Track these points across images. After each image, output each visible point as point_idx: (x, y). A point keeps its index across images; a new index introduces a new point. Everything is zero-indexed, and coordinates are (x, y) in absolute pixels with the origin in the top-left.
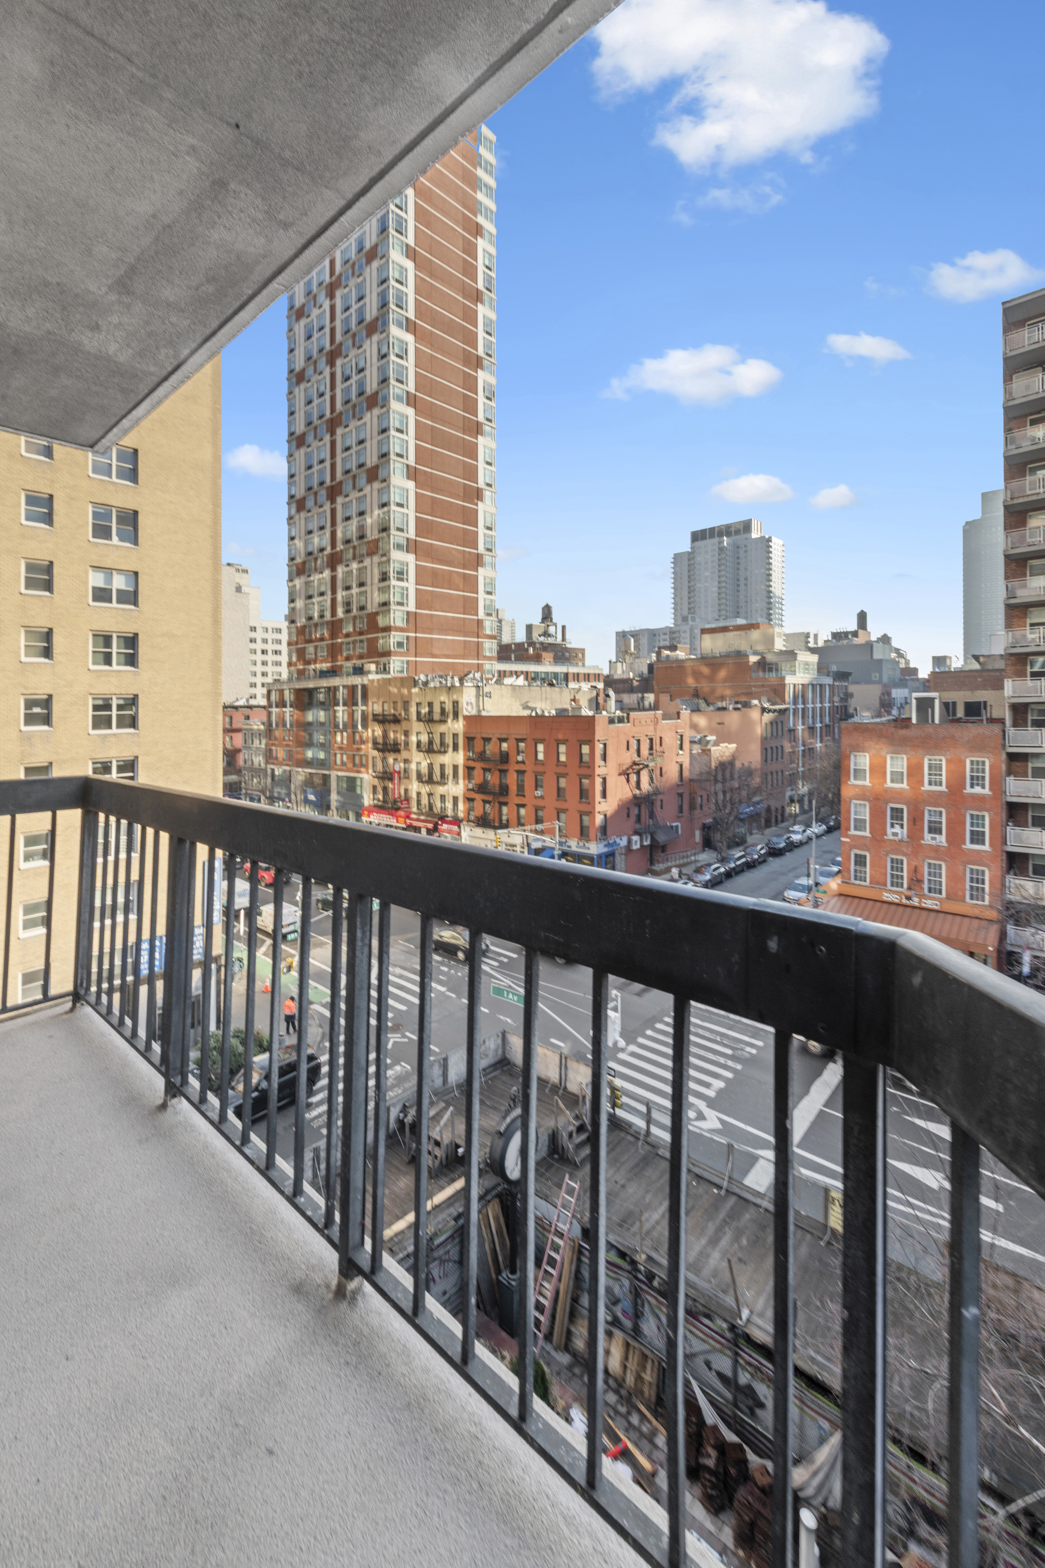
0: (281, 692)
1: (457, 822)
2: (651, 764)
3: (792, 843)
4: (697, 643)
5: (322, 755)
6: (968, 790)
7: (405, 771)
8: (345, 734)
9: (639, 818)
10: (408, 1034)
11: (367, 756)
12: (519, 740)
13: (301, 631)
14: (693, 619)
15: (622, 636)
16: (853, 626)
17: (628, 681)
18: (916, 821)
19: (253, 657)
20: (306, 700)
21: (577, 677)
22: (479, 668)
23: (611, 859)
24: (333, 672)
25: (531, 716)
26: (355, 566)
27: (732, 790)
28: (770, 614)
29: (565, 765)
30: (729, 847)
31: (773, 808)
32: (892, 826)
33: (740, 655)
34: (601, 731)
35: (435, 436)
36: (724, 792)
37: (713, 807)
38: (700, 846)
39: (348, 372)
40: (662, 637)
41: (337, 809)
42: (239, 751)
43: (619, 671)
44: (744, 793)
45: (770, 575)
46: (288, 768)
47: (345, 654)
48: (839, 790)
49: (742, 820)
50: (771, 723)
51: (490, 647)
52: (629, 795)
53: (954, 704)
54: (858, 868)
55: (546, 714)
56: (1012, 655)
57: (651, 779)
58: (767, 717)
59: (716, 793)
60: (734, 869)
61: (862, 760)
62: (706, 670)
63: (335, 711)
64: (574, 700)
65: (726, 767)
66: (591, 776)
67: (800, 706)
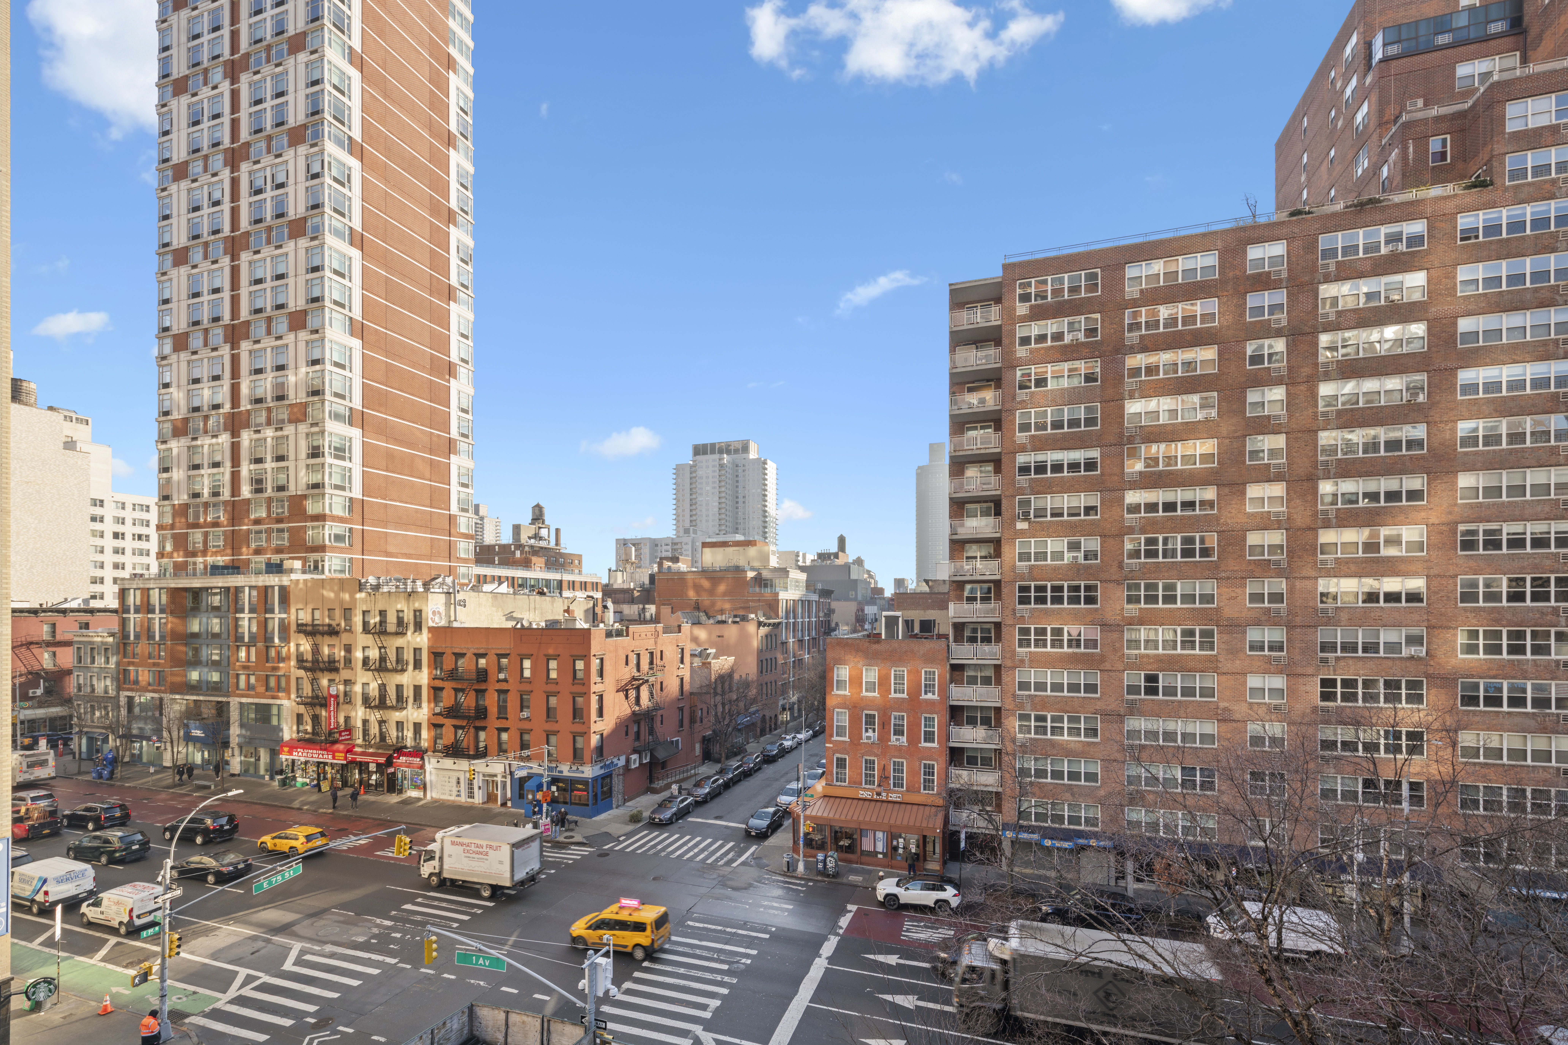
0: (146, 592)
1: (419, 753)
2: (652, 679)
3: (784, 749)
4: (699, 555)
5: (215, 677)
6: (923, 697)
7: (346, 694)
8: (253, 650)
9: (638, 735)
10: (341, 1028)
11: (288, 678)
12: (500, 656)
13: (182, 511)
14: (695, 532)
15: (623, 544)
16: (834, 549)
17: (629, 591)
18: (884, 725)
19: (99, 542)
20: (189, 603)
21: (572, 585)
22: (451, 571)
23: (608, 780)
24: (234, 568)
25: (514, 628)
26: (269, 433)
27: (730, 701)
28: (765, 533)
29: (556, 682)
30: (728, 758)
31: (767, 718)
32: (867, 731)
33: (738, 570)
34: (598, 644)
35: (390, 291)
36: (723, 704)
37: (712, 719)
38: (700, 759)
39: (259, 183)
40: (664, 548)
41: (241, 747)
42: (69, 672)
43: (620, 581)
44: (742, 704)
45: (765, 495)
46: (156, 695)
47: (253, 546)
48: (824, 699)
49: (739, 730)
50: (766, 636)
51: (465, 549)
52: (628, 711)
53: (913, 621)
54: (839, 770)
55: (534, 626)
56: (954, 582)
57: (651, 694)
58: (763, 631)
59: (716, 706)
60: (732, 779)
61: (843, 672)
62: (706, 584)
63: (237, 620)
64: (567, 611)
65: (725, 679)
66: (586, 694)
67: (792, 621)
